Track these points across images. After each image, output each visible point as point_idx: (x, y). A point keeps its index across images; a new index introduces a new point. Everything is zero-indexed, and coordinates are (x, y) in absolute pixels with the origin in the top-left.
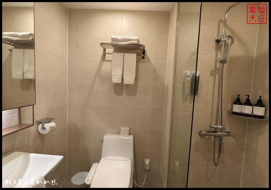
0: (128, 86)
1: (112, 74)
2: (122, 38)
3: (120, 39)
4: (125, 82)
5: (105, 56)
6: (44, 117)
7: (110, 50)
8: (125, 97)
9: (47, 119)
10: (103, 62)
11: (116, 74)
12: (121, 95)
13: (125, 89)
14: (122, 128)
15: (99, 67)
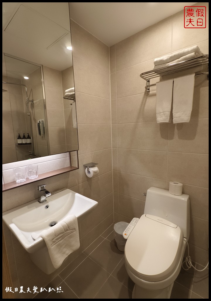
0: (181, 126)
1: (157, 112)
2: (169, 58)
3: (167, 60)
4: (176, 121)
5: (149, 89)
6: (90, 161)
7: (155, 79)
8: (176, 142)
9: (92, 163)
10: (146, 98)
11: (161, 111)
12: (172, 138)
13: (176, 131)
14: (172, 184)
15: (142, 105)
